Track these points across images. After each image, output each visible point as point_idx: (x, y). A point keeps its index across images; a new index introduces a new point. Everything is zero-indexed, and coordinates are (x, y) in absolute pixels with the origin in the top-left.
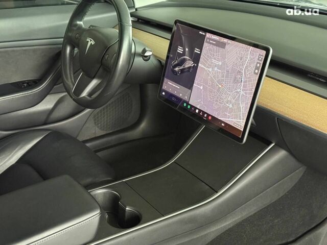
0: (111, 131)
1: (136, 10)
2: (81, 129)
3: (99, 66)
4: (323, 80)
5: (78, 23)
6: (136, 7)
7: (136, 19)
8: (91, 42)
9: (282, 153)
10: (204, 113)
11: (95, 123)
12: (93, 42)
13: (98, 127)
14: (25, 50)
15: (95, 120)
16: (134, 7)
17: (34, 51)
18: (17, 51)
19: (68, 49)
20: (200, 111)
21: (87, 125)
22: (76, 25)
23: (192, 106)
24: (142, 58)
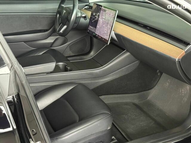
0: (77, 54)
1: (89, 3)
2: (64, 51)
3: (66, 20)
4: (149, 28)
5: (62, 5)
6: (90, 2)
7: (89, 7)
8: (64, 11)
9: (128, 54)
10: (99, 36)
11: (70, 49)
12: (65, 12)
13: (71, 52)
14: (44, 17)
15: (70, 48)
16: (89, 2)
17: (47, 17)
18: (40, 17)
19: (58, 15)
20: (98, 35)
21: (66, 50)
22: (62, 6)
23: (96, 34)
24: (83, 19)
